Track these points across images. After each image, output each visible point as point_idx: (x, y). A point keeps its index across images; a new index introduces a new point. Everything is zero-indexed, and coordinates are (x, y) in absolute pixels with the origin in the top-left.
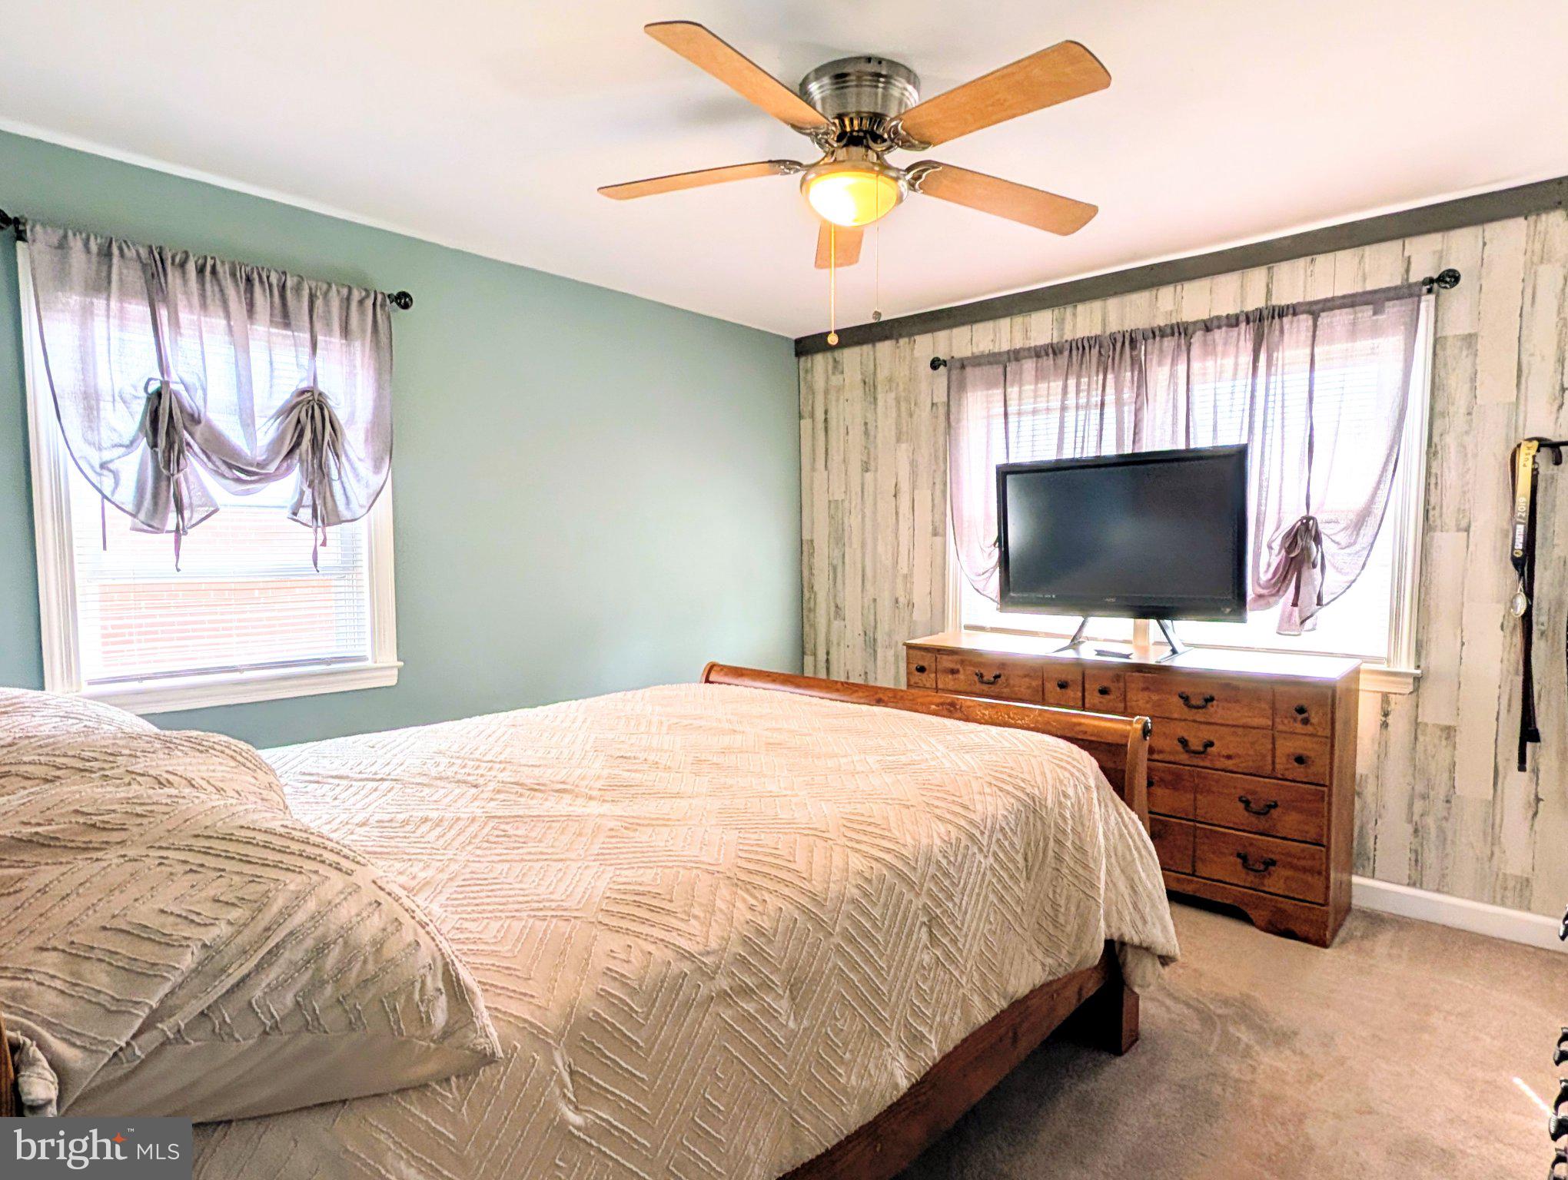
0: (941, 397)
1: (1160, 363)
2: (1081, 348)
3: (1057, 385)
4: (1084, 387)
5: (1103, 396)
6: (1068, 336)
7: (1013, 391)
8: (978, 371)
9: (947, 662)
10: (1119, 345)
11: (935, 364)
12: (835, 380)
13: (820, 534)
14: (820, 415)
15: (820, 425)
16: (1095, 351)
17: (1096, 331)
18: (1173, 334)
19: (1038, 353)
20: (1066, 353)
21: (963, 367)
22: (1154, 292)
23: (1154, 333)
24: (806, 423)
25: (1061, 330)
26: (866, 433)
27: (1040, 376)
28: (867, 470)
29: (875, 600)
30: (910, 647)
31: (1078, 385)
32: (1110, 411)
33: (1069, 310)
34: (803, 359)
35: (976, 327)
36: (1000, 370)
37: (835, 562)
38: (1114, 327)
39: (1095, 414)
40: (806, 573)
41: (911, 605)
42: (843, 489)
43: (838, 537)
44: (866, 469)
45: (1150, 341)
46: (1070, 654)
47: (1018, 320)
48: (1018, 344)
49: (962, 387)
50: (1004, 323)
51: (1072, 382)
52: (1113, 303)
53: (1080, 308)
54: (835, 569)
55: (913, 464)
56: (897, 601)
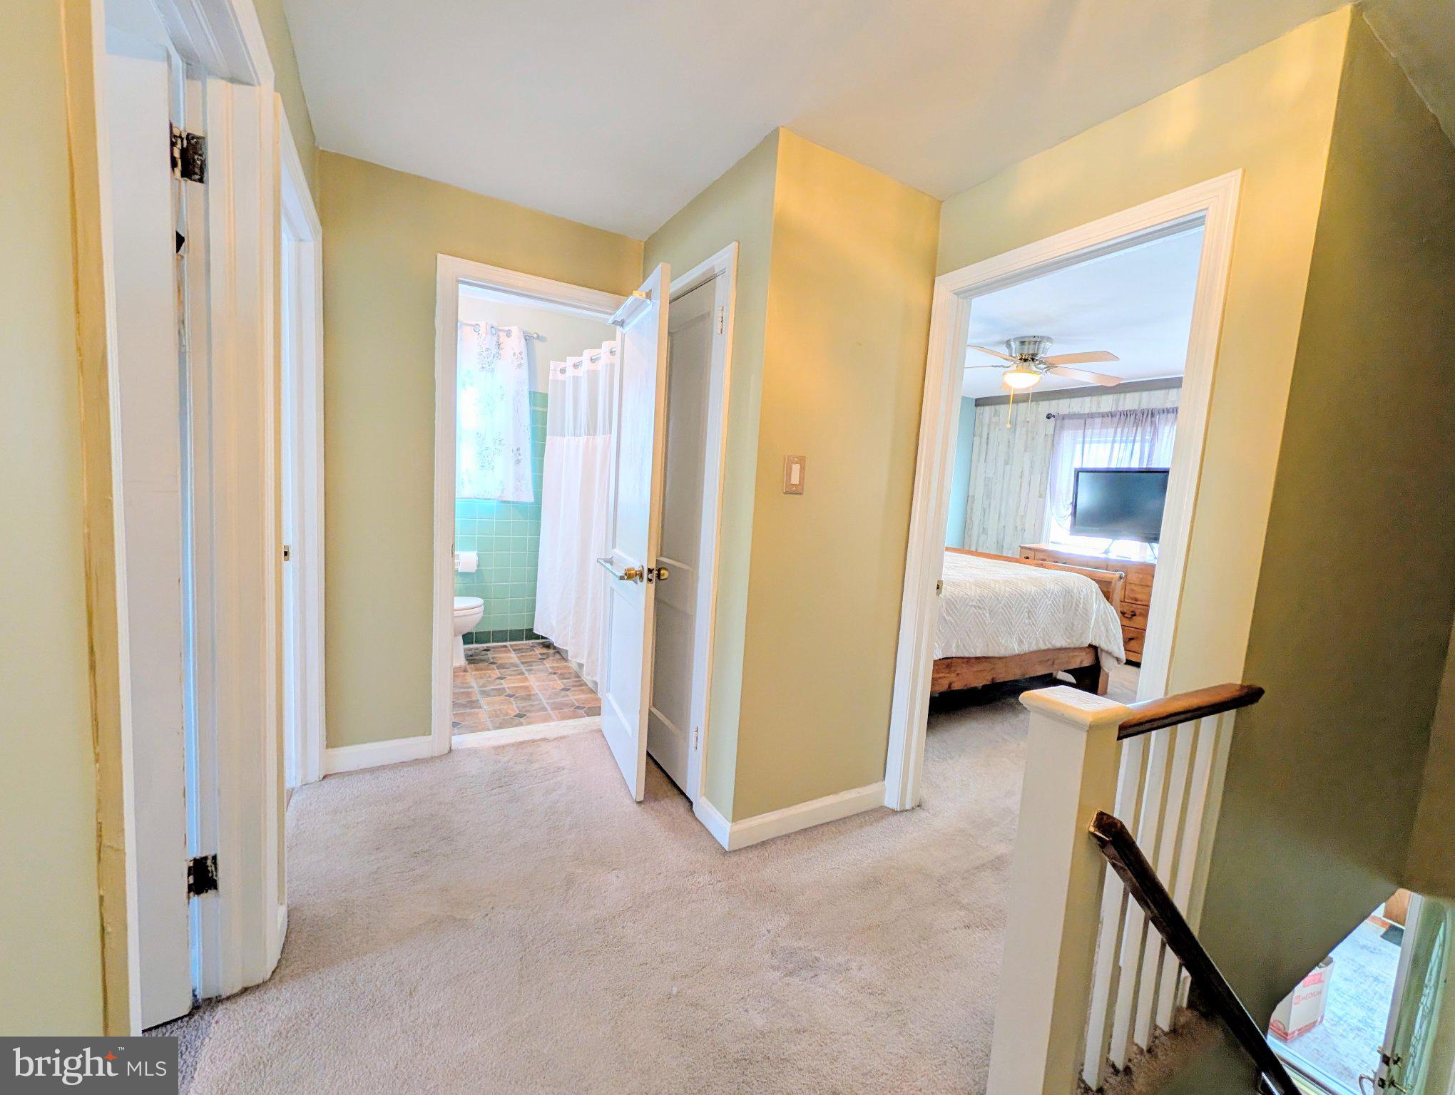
0: (1051, 431)
1: (1165, 425)
2: (1126, 414)
3: (1111, 431)
4: (1125, 433)
5: (1135, 437)
6: (1120, 409)
7: (1088, 432)
8: (1071, 421)
9: (1041, 556)
10: (1145, 416)
11: (1048, 417)
12: (994, 420)
13: (979, 492)
14: (985, 436)
15: (984, 440)
16: (1133, 417)
17: (1135, 407)
18: (1173, 412)
19: (1103, 415)
20: (1118, 417)
21: (1063, 419)
22: (1167, 391)
23: (1163, 411)
24: (977, 439)
25: (1117, 405)
26: (1009, 447)
27: (1103, 426)
28: (1008, 464)
29: (1004, 527)
30: (1022, 548)
31: (1122, 431)
32: (1138, 445)
33: (1122, 395)
34: (978, 408)
35: (1072, 400)
36: (1083, 421)
37: (985, 506)
38: (1144, 406)
39: (1130, 445)
40: (969, 510)
41: (1023, 530)
42: (993, 471)
43: (988, 495)
44: (1007, 463)
45: (1161, 414)
46: (1104, 556)
47: (1095, 398)
48: (1094, 410)
49: (1062, 428)
50: (1088, 399)
51: (1119, 430)
52: (1145, 394)
53: (1128, 395)
54: (984, 510)
55: (1032, 462)
56: (1016, 528)
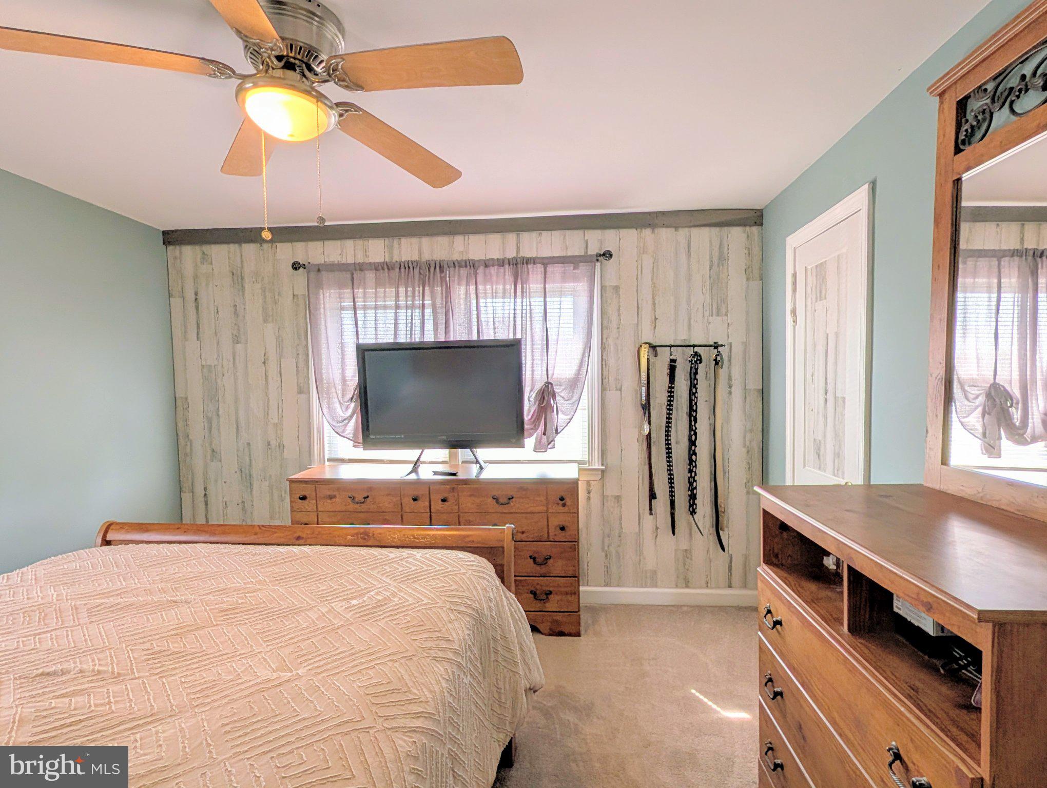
0: (301, 290)
1: (459, 284)
2: (407, 267)
3: (391, 291)
4: (410, 294)
5: (423, 300)
6: (396, 258)
7: (359, 292)
8: (331, 275)
9: (325, 491)
10: (432, 269)
11: (296, 266)
12: (204, 269)
13: (195, 391)
14: (190, 296)
15: (191, 305)
16: (417, 271)
17: (415, 258)
18: (466, 266)
19: (378, 267)
20: (397, 270)
21: (319, 270)
22: (451, 237)
23: (454, 264)
24: (176, 302)
25: (391, 253)
26: (236, 313)
27: (378, 284)
28: (238, 342)
29: (249, 444)
30: (292, 481)
31: (406, 292)
32: (428, 312)
33: (396, 241)
34: (170, 248)
35: (326, 243)
36: (349, 276)
37: (210, 415)
38: (426, 257)
39: (417, 312)
40: (181, 424)
41: (281, 446)
42: (215, 356)
43: (212, 394)
44: (236, 340)
45: (452, 269)
47: (359, 242)
48: (360, 259)
49: (319, 285)
50: (349, 243)
51: (402, 290)
52: (425, 241)
53: (404, 240)
54: (210, 421)
55: (279, 340)
56: (269, 444)
